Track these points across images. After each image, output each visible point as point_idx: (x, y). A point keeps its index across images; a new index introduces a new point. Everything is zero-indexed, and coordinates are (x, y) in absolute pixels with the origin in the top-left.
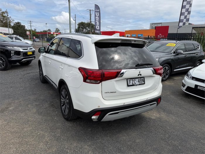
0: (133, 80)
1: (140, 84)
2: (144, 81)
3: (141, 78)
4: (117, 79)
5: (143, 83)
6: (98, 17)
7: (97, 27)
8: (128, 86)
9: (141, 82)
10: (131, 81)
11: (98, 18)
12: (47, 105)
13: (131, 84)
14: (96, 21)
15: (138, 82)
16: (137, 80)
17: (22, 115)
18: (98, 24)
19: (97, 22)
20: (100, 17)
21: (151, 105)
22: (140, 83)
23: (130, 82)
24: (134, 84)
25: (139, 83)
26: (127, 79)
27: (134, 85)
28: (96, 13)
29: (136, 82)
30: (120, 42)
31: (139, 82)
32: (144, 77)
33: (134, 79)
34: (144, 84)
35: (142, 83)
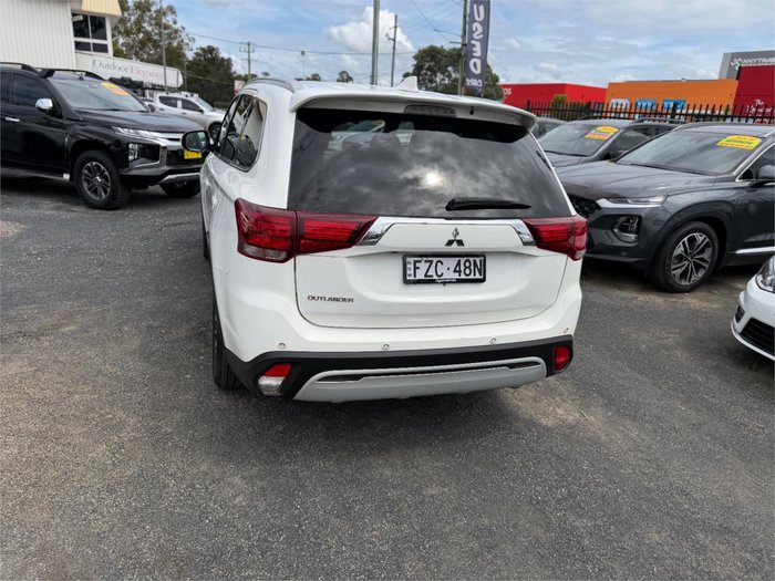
0: (431, 262)
1: (460, 281)
2: (483, 271)
3: (472, 259)
4: (355, 250)
5: (478, 276)
6: (480, 22)
7: (475, 64)
8: (406, 282)
9: (468, 271)
10: (423, 266)
11: (480, 29)
12: (183, 331)
13: (420, 276)
14: (473, 42)
15: (455, 271)
16: (452, 262)
17: (91, 353)
18: (478, 54)
19: (474, 46)
20: (486, 23)
21: (511, 366)
22: (463, 276)
23: (416, 268)
24: (435, 277)
25: (456, 276)
26: (406, 255)
27: (432, 282)
28: (475, 6)
29: (447, 269)
30: (400, 110)
31: (460, 272)
32: (483, 255)
33: (435, 260)
34: (483, 280)
35: (472, 277)
